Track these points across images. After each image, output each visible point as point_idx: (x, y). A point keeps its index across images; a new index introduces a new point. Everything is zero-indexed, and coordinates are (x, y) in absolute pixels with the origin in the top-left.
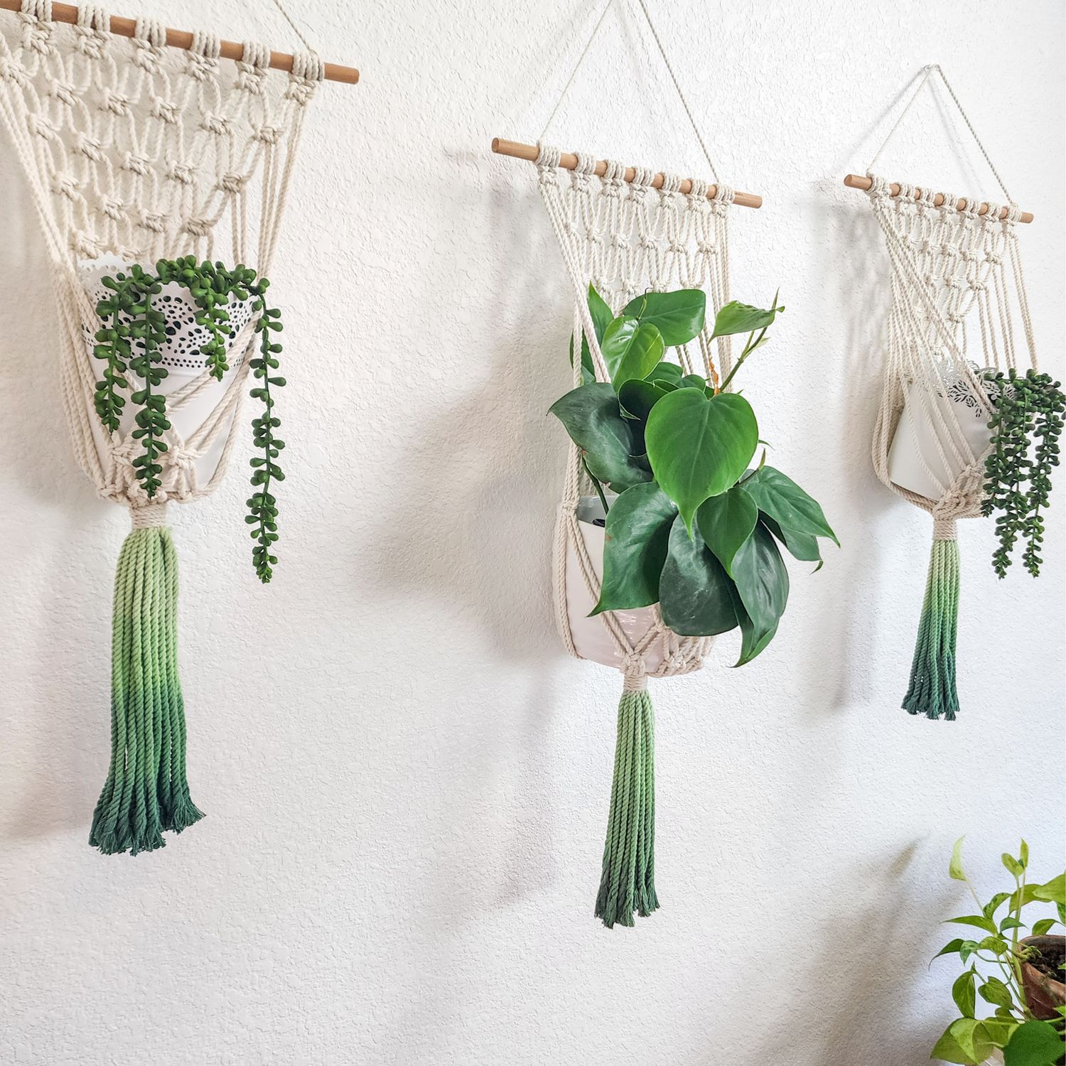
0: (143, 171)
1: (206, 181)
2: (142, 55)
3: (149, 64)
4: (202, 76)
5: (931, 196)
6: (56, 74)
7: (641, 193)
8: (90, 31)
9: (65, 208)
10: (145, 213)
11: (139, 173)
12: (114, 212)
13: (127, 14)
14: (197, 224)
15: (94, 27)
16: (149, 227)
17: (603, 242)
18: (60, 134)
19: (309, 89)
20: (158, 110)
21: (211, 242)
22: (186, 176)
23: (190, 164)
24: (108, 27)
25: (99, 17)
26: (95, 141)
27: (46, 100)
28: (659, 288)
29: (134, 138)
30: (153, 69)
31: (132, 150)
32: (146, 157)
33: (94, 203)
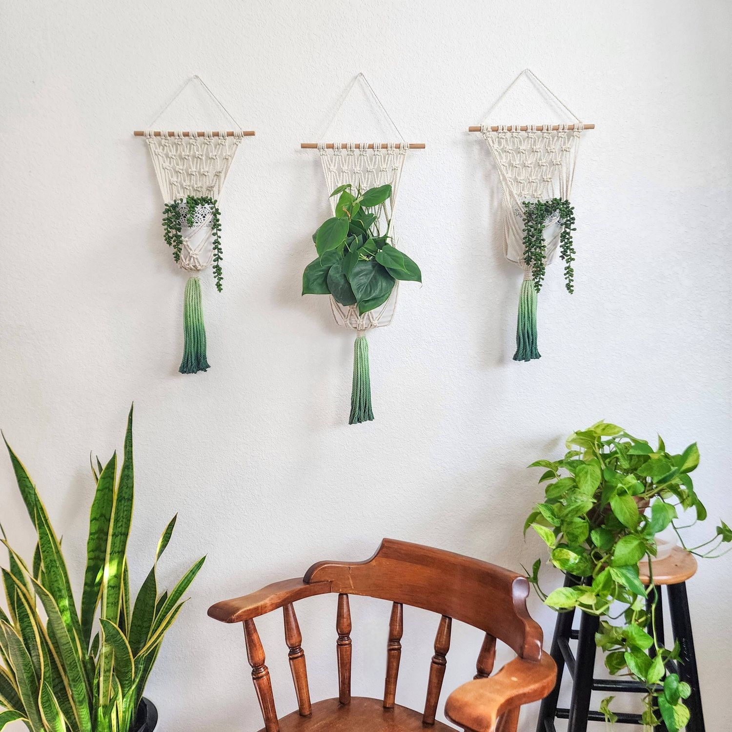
0: (195, 174)
1: (211, 175)
2: (191, 141)
3: (194, 143)
4: (209, 143)
5: (518, 128)
6: (171, 151)
7: (365, 152)
8: (178, 137)
9: (174, 188)
10: (196, 186)
11: (193, 175)
12: (188, 187)
13: (186, 130)
14: (210, 187)
15: (179, 136)
16: (197, 190)
17: (349, 172)
18: (172, 168)
19: (240, 140)
20: (197, 156)
21: (213, 192)
22: (206, 174)
23: (207, 170)
24: (182, 135)
25: (179, 134)
26: (181, 168)
27: (168, 159)
28: (376, 186)
29: (191, 165)
30: (195, 144)
31: (191, 168)
32: (195, 170)
33: (182, 185)
